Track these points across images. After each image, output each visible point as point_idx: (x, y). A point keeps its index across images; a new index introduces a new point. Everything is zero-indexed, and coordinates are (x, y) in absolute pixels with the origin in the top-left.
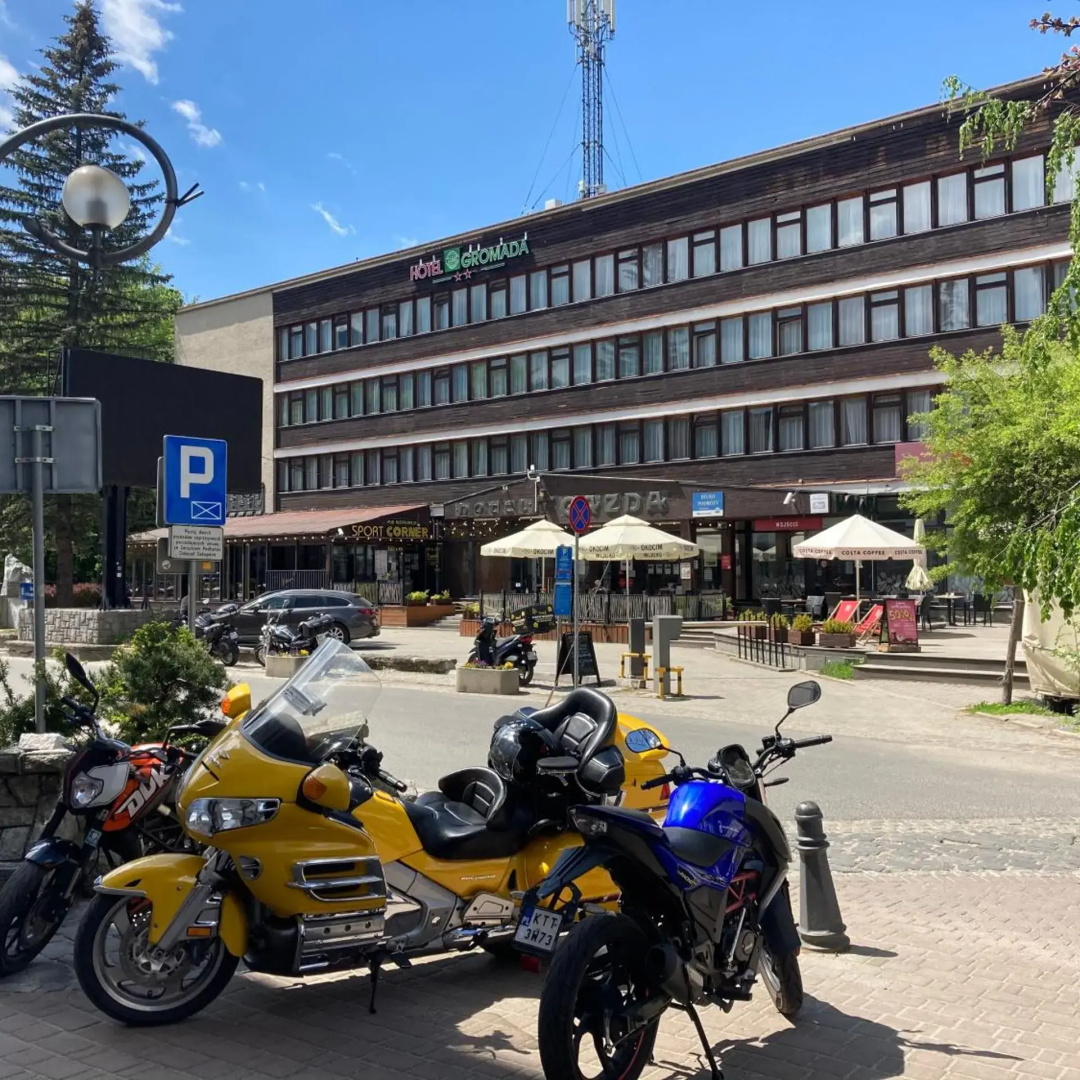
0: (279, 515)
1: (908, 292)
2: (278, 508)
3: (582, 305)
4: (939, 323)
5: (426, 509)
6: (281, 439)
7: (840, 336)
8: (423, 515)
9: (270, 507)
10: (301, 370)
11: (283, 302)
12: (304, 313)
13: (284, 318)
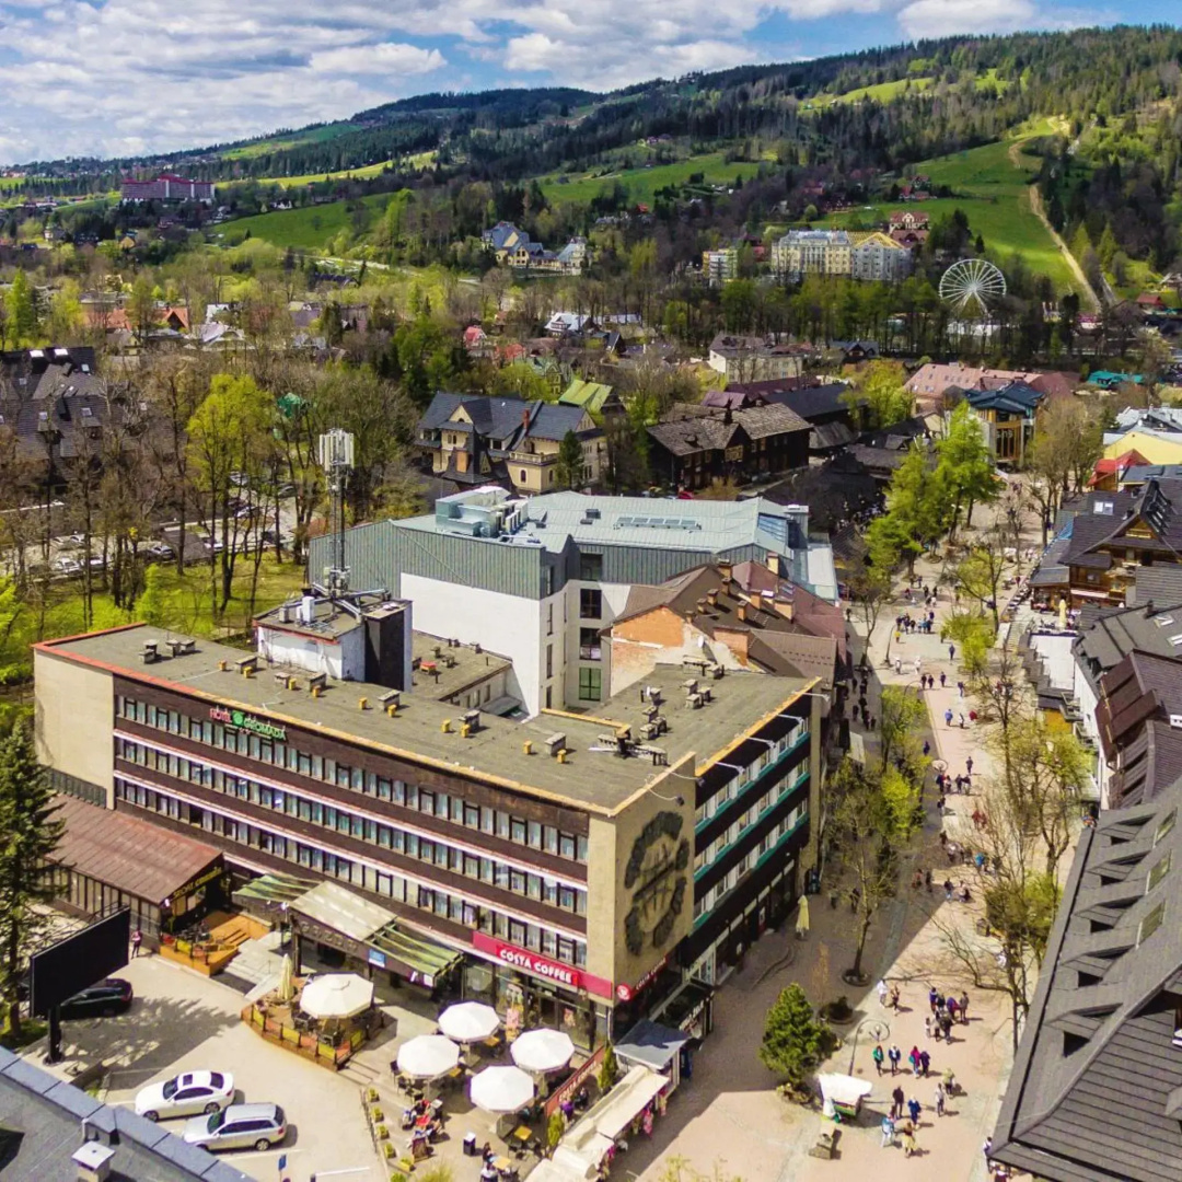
2: (116, 808)
4: (495, 881)
5: (221, 856)
6: (117, 765)
7: (450, 864)
8: (219, 861)
9: (110, 804)
10: (133, 728)
11: (121, 681)
12: (136, 696)
13: (122, 692)
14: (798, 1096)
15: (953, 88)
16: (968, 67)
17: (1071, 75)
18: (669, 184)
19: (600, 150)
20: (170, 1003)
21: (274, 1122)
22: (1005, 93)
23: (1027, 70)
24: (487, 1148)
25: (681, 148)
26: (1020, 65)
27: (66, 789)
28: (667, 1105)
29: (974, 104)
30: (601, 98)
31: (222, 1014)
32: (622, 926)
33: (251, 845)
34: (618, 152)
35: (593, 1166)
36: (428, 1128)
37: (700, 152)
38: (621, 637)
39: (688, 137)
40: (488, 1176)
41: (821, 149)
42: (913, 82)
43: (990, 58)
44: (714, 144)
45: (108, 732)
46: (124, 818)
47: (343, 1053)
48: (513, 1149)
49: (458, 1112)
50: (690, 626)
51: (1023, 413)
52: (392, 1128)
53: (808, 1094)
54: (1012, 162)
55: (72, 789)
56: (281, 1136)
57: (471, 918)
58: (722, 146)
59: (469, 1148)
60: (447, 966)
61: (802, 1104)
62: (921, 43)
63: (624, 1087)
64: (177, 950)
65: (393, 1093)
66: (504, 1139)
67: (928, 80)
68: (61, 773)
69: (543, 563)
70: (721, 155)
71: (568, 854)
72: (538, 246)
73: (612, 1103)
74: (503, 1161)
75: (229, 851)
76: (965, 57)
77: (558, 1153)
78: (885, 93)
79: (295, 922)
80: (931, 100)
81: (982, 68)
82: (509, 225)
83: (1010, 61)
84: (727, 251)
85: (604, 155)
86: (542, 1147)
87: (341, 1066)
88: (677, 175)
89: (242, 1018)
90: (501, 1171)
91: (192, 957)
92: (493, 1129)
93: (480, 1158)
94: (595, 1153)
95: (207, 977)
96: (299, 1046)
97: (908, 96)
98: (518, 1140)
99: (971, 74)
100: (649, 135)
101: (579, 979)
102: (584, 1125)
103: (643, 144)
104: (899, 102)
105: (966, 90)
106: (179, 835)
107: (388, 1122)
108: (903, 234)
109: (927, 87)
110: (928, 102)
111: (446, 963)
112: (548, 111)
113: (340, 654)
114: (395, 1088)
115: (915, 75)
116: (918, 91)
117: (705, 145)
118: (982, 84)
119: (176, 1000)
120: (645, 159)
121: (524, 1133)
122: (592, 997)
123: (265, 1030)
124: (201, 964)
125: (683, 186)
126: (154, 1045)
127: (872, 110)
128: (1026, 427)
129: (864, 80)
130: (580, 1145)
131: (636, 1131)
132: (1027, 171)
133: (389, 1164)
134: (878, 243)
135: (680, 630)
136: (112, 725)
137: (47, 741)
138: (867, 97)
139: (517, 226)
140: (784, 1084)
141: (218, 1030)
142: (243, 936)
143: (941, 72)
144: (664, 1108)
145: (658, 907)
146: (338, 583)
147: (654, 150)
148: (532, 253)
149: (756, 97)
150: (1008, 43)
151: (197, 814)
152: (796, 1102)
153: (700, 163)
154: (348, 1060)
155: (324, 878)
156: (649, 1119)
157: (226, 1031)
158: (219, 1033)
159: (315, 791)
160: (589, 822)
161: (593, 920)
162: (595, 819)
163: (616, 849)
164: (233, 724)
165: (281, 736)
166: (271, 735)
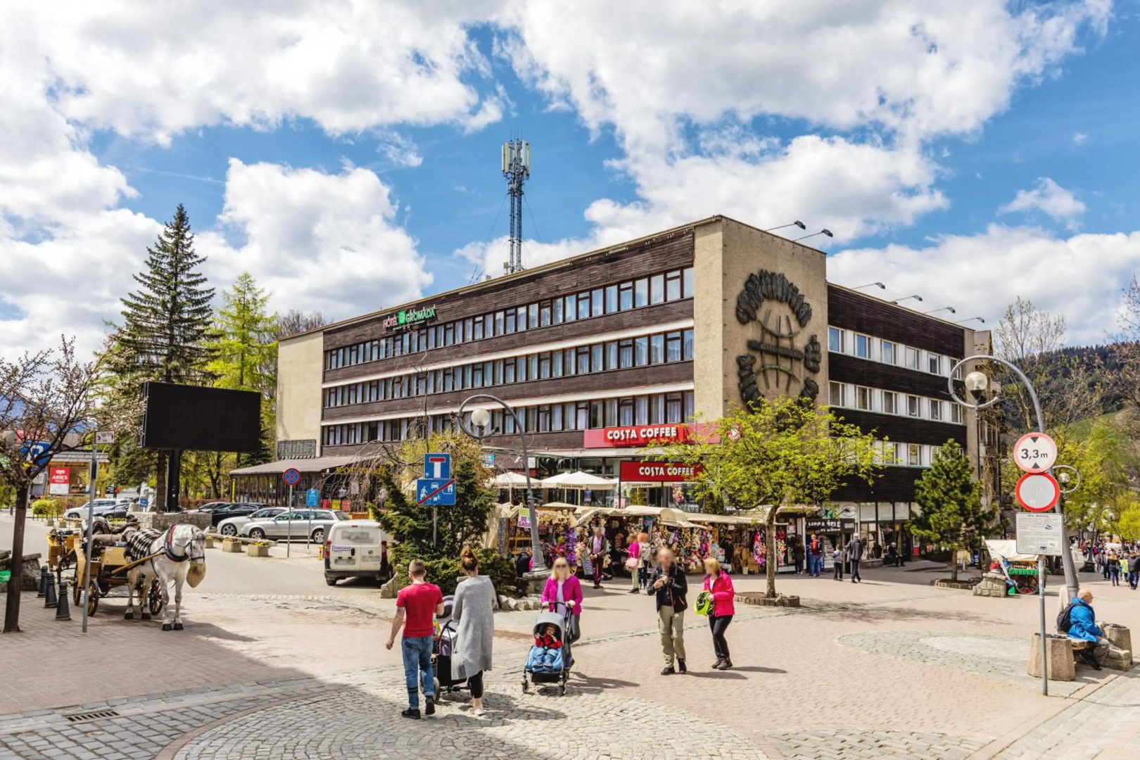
0: (322, 459)
1: (594, 347)
2: (322, 455)
3: (458, 346)
4: (605, 364)
6: (324, 415)
7: (565, 369)
9: (318, 454)
10: (336, 375)
11: (328, 336)
12: (337, 343)
13: (328, 346)
45: (318, 388)
55: (295, 452)
57: (584, 422)
68: (289, 442)
101: (687, 433)
136: (321, 381)
151: (373, 429)
159: (457, 357)
160: (694, 243)
161: (700, 356)
162: (701, 236)
163: (723, 260)
164: (398, 326)
165: (432, 313)
166: (425, 318)
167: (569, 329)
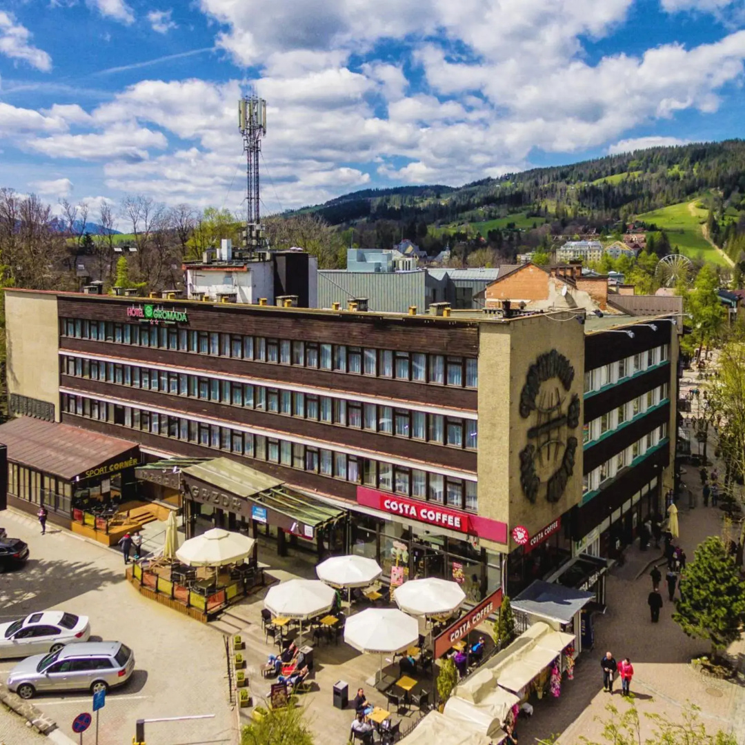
2: (61, 420)
3: (214, 358)
4: (379, 427)
5: (137, 448)
6: (63, 381)
7: (334, 418)
8: (135, 452)
9: (57, 419)
10: (73, 345)
11: (63, 302)
12: (74, 313)
13: (64, 313)
14: (717, 669)
15: (655, 175)
16: (662, 164)
17: (723, 165)
18: (496, 228)
19: (458, 213)
20: (65, 564)
21: (114, 662)
22: (685, 177)
23: (697, 165)
24: (361, 699)
25: (502, 211)
26: (692, 162)
27: (28, 411)
28: (574, 667)
29: (667, 184)
30: (458, 189)
31: (111, 573)
32: (517, 461)
33: (162, 435)
34: (467, 214)
35: (496, 721)
36: (293, 676)
37: (511, 213)
38: (493, 297)
39: (506, 205)
40: (359, 729)
41: (580, 210)
42: (631, 174)
43: (675, 158)
44: (520, 208)
45: (54, 352)
46: (67, 428)
47: (214, 607)
48: (393, 701)
49: (331, 663)
50: (555, 279)
51: (730, 304)
52: (253, 676)
53: (730, 669)
54: (690, 213)
55: (31, 411)
56: (122, 679)
57: (355, 474)
58: (525, 210)
59: (340, 699)
60: (328, 520)
61: (726, 678)
62: (635, 152)
63: (526, 640)
64: (84, 524)
65: (260, 641)
66: (383, 692)
67: (640, 172)
68: (24, 397)
69: (427, 284)
70: (524, 214)
71: (456, 383)
72: (425, 253)
73: (514, 655)
74: (380, 713)
75: (144, 444)
76: (661, 159)
77: (450, 704)
78: (616, 179)
79: (187, 489)
80: (642, 182)
81: (670, 164)
82: (408, 241)
83: (687, 159)
84: (530, 254)
85: (460, 215)
86: (430, 700)
87: (212, 617)
88: (501, 224)
89: (126, 578)
90: (378, 726)
91: (96, 529)
92: (372, 680)
93: (353, 711)
94: (498, 708)
95: (106, 546)
96: (173, 598)
97: (629, 180)
98: (400, 690)
99: (665, 167)
100: (485, 204)
101: (470, 524)
102: (481, 676)
103: (481, 209)
104: (624, 183)
105: (662, 176)
106: (106, 436)
107: (250, 670)
108: (632, 244)
109: (639, 176)
110: (640, 184)
111: (328, 517)
112: (428, 196)
113: (250, 282)
114: (263, 636)
115: (632, 170)
116: (634, 178)
117: (515, 209)
118: (671, 173)
119: (71, 562)
120: (482, 216)
121: (407, 684)
122: (484, 543)
123: (143, 584)
124: (102, 534)
125: (503, 230)
126: (31, 595)
127: (610, 188)
128: (732, 314)
129: (603, 173)
130: (478, 697)
131: (540, 695)
132: (700, 217)
133: (242, 714)
134: (618, 247)
135: (545, 283)
136: (57, 346)
137: (14, 371)
138: (605, 182)
139: (412, 242)
140: (700, 656)
141: (100, 585)
142: (151, 518)
143: (648, 167)
144: (571, 671)
145: (552, 456)
146: (254, 234)
147: (487, 213)
148: (420, 257)
149: (544, 184)
150: (685, 150)
151: (120, 413)
152: (717, 676)
153: (513, 218)
154: (220, 612)
155: (220, 454)
156: (556, 680)
157: (109, 587)
158: (100, 588)
159: (213, 369)
160: (479, 337)
161: (484, 452)
162: (485, 332)
163: (511, 364)
164: (145, 318)
165: (184, 318)
166: (175, 320)
167: (339, 380)
